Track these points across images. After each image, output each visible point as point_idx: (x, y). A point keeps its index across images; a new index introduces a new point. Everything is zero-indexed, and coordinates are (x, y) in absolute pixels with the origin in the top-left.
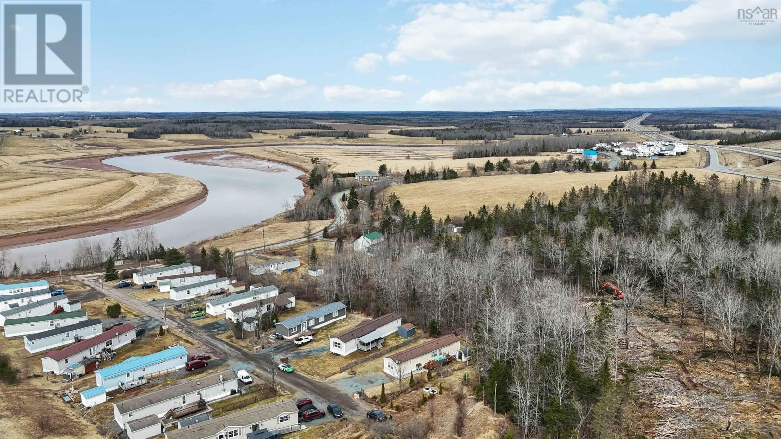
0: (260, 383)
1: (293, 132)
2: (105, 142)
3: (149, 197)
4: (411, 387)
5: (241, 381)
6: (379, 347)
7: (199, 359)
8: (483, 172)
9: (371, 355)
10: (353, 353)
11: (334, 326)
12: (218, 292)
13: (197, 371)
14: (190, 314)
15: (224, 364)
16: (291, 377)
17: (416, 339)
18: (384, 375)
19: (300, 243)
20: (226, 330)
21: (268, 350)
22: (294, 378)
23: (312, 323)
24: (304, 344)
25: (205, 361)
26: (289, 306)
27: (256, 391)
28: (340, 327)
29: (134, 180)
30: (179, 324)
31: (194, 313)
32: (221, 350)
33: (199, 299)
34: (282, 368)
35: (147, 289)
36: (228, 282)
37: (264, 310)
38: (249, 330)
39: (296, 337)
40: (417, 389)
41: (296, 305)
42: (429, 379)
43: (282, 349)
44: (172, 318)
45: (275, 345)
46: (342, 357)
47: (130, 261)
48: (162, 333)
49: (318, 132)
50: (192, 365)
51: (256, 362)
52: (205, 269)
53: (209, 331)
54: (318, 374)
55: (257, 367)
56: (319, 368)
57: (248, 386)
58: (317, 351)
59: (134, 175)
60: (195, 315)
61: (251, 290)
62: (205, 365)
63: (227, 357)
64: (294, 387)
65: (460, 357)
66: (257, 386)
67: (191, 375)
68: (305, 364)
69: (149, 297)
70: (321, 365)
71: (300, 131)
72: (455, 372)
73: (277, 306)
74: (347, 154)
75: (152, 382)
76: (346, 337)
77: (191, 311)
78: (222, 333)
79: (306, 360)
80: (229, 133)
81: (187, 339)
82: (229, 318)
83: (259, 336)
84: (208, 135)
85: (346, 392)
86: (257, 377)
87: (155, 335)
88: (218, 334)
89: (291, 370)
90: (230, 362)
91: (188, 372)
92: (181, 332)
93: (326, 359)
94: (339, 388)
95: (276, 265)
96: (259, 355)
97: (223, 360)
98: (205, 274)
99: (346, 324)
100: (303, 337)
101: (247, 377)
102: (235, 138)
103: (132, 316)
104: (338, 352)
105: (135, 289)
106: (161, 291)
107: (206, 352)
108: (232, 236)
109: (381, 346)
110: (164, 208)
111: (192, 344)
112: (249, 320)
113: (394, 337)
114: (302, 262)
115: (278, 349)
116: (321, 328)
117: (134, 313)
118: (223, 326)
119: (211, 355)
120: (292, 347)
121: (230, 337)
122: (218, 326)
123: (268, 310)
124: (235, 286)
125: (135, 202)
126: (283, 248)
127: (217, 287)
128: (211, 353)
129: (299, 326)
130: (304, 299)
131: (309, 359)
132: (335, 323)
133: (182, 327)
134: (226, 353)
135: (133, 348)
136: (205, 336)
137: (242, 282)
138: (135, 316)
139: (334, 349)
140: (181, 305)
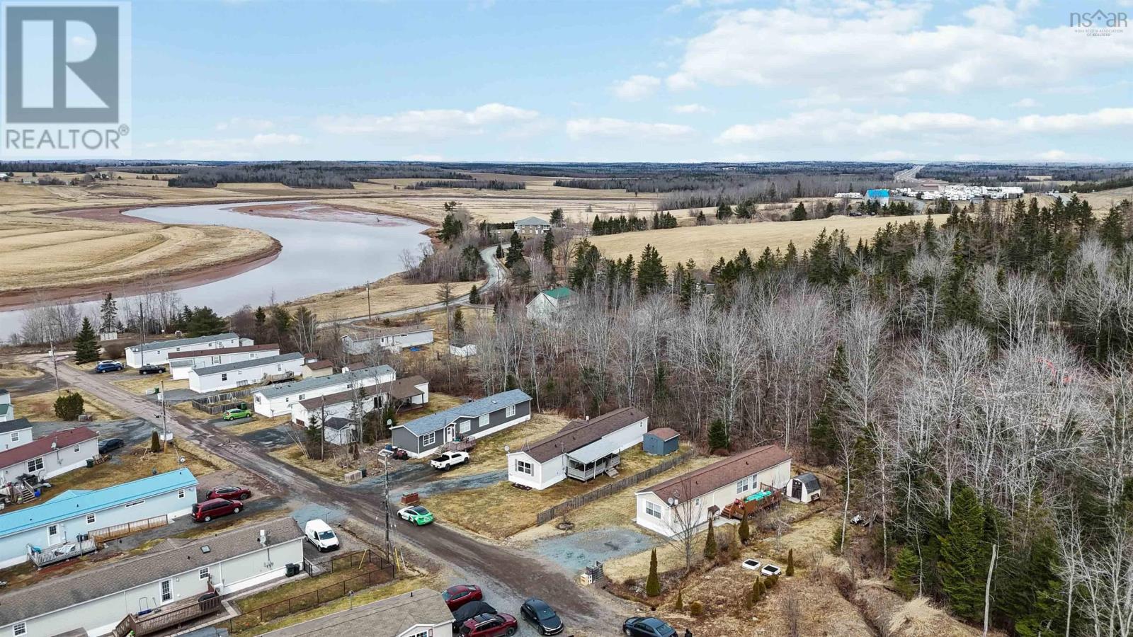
0: (357, 549)
1: (414, 182)
2: (133, 191)
3: (185, 252)
4: (710, 558)
5: (314, 545)
6: (611, 474)
7: (223, 497)
8: (715, 220)
9: (597, 488)
10: (557, 485)
11: (509, 433)
12: (280, 378)
13: (217, 522)
14: (223, 415)
15: (277, 508)
16: (427, 535)
17: (685, 458)
18: (639, 531)
19: (432, 311)
20: (290, 443)
21: (376, 479)
22: (434, 538)
23: (465, 427)
24: (451, 468)
25: (236, 502)
26: (417, 400)
27: (346, 568)
28: (522, 437)
29: (165, 233)
30: (198, 431)
31: (230, 413)
32: (276, 479)
33: (243, 390)
34: (406, 516)
35: (149, 376)
36: (302, 361)
37: (368, 406)
38: (337, 441)
39: (434, 455)
40: (725, 563)
41: (429, 399)
42: (743, 540)
43: (405, 477)
44: (185, 421)
45: (390, 471)
46: (536, 492)
47: (130, 334)
48: (157, 447)
49: (452, 182)
50: (204, 509)
51: (350, 502)
52: (260, 343)
53: (256, 444)
54: (488, 529)
55: (351, 512)
56: (488, 515)
57: (328, 556)
58: (480, 480)
59: (167, 227)
60: (231, 415)
61: (344, 372)
62: (237, 510)
63: (286, 494)
64: (437, 559)
65: (797, 493)
66: (351, 554)
67: (201, 531)
68: (456, 508)
69: (147, 386)
70: (491, 510)
71: (425, 181)
72: (797, 526)
73: (394, 398)
74: (496, 207)
75: (105, 547)
76: (542, 452)
77: (225, 409)
78: (282, 449)
79: (457, 498)
80: (320, 182)
81: (209, 459)
82: (299, 421)
83: (356, 451)
84: (288, 184)
85: (558, 570)
86: (350, 536)
87: (141, 452)
88: (272, 450)
89: (426, 519)
90: (292, 503)
91: (196, 525)
92: (199, 445)
93: (502, 497)
94: (542, 561)
95: (390, 339)
96: (357, 488)
97: (278, 500)
98: (259, 349)
99: (533, 430)
100: (449, 454)
101: (327, 535)
102: (329, 188)
103: (107, 418)
104: (526, 483)
105: (128, 375)
106: (175, 377)
107: (243, 483)
108: (314, 301)
109: (615, 472)
110: (206, 267)
111: (217, 468)
112: (337, 424)
113: (637, 454)
114: (437, 336)
115: (396, 478)
116: (484, 438)
117: (113, 413)
118: (285, 435)
119: (253, 489)
120: (428, 472)
121: (297, 455)
122: (275, 435)
123: (376, 406)
124: (313, 368)
125: (161, 259)
126: (403, 318)
127: (280, 369)
128: (253, 485)
129: (439, 432)
130: (445, 392)
131: (464, 497)
132: (509, 430)
133: (201, 438)
134: (285, 486)
135: (90, 475)
136: (246, 453)
137: (328, 362)
138: (113, 417)
139: (516, 477)
140: (206, 399)
